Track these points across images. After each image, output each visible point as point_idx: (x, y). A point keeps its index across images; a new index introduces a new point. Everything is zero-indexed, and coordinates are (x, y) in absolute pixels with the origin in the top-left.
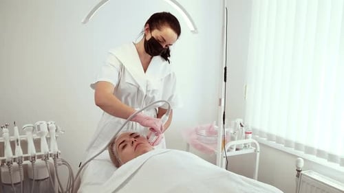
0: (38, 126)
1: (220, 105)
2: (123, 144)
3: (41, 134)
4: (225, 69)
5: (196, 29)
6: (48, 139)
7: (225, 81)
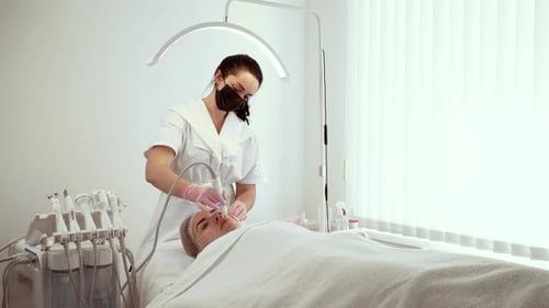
0: (97, 196)
1: (321, 174)
2: (202, 224)
3: (101, 206)
4: (326, 127)
5: (287, 74)
6: (110, 213)
7: (326, 143)
